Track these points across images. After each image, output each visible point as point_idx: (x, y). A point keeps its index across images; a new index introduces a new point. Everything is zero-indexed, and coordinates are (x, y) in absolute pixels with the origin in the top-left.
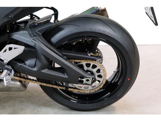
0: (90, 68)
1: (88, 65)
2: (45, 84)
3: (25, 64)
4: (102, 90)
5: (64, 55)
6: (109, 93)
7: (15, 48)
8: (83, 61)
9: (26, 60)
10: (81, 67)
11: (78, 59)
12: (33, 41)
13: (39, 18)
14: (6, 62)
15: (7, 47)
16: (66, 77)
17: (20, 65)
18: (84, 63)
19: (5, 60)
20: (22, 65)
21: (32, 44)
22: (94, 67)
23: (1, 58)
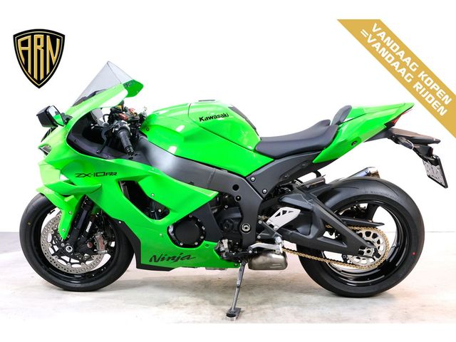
0: (370, 238)
1: (368, 234)
2: (303, 255)
3: (297, 231)
4: (377, 271)
5: (344, 221)
6: (383, 276)
7: (290, 212)
8: (363, 228)
9: (299, 226)
10: (361, 235)
11: (357, 226)
12: (310, 204)
13: (301, 182)
15: (281, 210)
16: (346, 246)
17: (291, 232)
18: (363, 231)
19: (276, 225)
20: (294, 232)
21: (309, 208)
22: (375, 236)
23: (272, 224)
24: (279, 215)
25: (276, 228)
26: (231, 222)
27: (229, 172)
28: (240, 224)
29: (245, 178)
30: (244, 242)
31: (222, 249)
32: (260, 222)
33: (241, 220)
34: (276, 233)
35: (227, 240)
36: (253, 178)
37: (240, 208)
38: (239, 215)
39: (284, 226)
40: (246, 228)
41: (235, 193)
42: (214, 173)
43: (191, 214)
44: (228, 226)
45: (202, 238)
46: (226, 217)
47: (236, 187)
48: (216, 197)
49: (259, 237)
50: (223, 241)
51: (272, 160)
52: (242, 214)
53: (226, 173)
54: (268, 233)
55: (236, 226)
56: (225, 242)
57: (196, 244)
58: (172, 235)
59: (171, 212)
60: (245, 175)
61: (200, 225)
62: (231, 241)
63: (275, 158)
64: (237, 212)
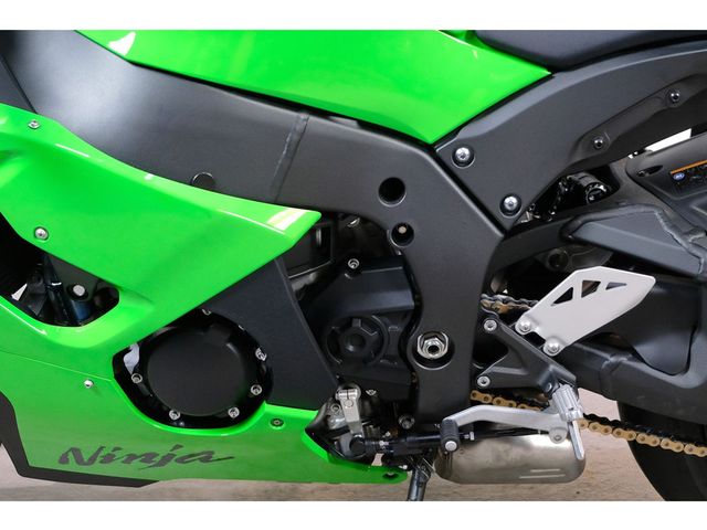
2: (651, 440)
3: (639, 358)
7: (610, 285)
9: (643, 339)
12: (695, 251)
14: (556, 345)
15: (575, 280)
17: (612, 359)
19: (555, 337)
20: (624, 359)
23: (537, 330)
24: (568, 296)
25: (553, 346)
26: (373, 326)
27: (364, 125)
28: (408, 331)
29: (429, 148)
30: (425, 402)
31: (336, 422)
32: (490, 326)
33: (412, 318)
34: (554, 367)
35: (355, 394)
36: (463, 152)
37: (408, 271)
38: (403, 300)
39: (584, 340)
40: (433, 349)
41: (389, 213)
42: (302, 134)
43: (206, 304)
44: (361, 341)
45: (256, 391)
46: (352, 307)
47: (393, 189)
48: (312, 231)
49: (484, 381)
50: (342, 395)
51: (546, 73)
52: (416, 294)
53: (351, 129)
54: (522, 364)
55: (394, 342)
56: (349, 399)
57: (234, 413)
58: (136, 380)
59: (123, 301)
60: (430, 138)
61: (246, 343)
62: (370, 392)
63: (555, 66)
64: (399, 288)
